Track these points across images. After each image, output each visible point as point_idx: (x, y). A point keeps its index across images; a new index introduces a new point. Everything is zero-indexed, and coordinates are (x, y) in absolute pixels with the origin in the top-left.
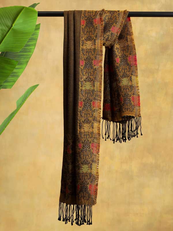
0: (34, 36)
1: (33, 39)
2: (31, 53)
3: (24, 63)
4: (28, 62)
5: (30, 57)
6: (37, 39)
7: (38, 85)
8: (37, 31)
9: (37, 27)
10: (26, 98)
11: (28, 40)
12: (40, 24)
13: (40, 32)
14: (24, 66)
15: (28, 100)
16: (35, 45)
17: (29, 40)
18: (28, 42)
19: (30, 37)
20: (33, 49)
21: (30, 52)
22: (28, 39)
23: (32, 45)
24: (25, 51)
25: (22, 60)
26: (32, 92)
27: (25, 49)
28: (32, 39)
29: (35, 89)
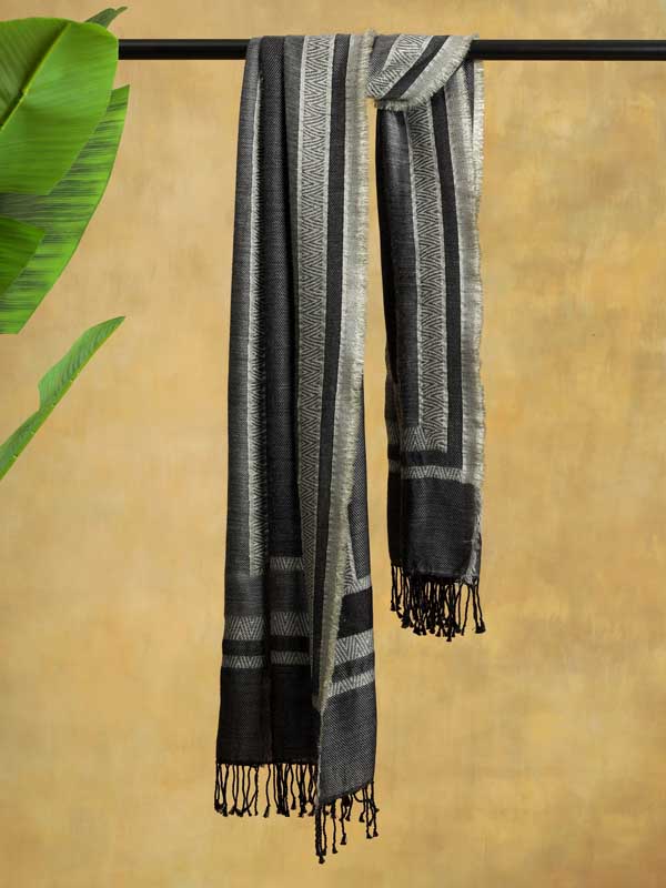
0: (107, 133)
1: (103, 143)
2: (93, 200)
3: (69, 237)
4: (81, 231)
5: (91, 214)
6: (117, 145)
7: (118, 320)
8: (119, 115)
9: (118, 101)
10: (74, 370)
11: (80, 147)
12: (128, 86)
13: (128, 119)
14: (67, 248)
15: (82, 375)
16: (109, 166)
17: (86, 147)
18: (83, 156)
19: (91, 136)
20: (103, 181)
21: (89, 192)
22: (84, 144)
23: (98, 168)
24: (70, 189)
25: (63, 225)
26: (96, 346)
27: (70, 182)
28: (97, 146)
29: (108, 333)
